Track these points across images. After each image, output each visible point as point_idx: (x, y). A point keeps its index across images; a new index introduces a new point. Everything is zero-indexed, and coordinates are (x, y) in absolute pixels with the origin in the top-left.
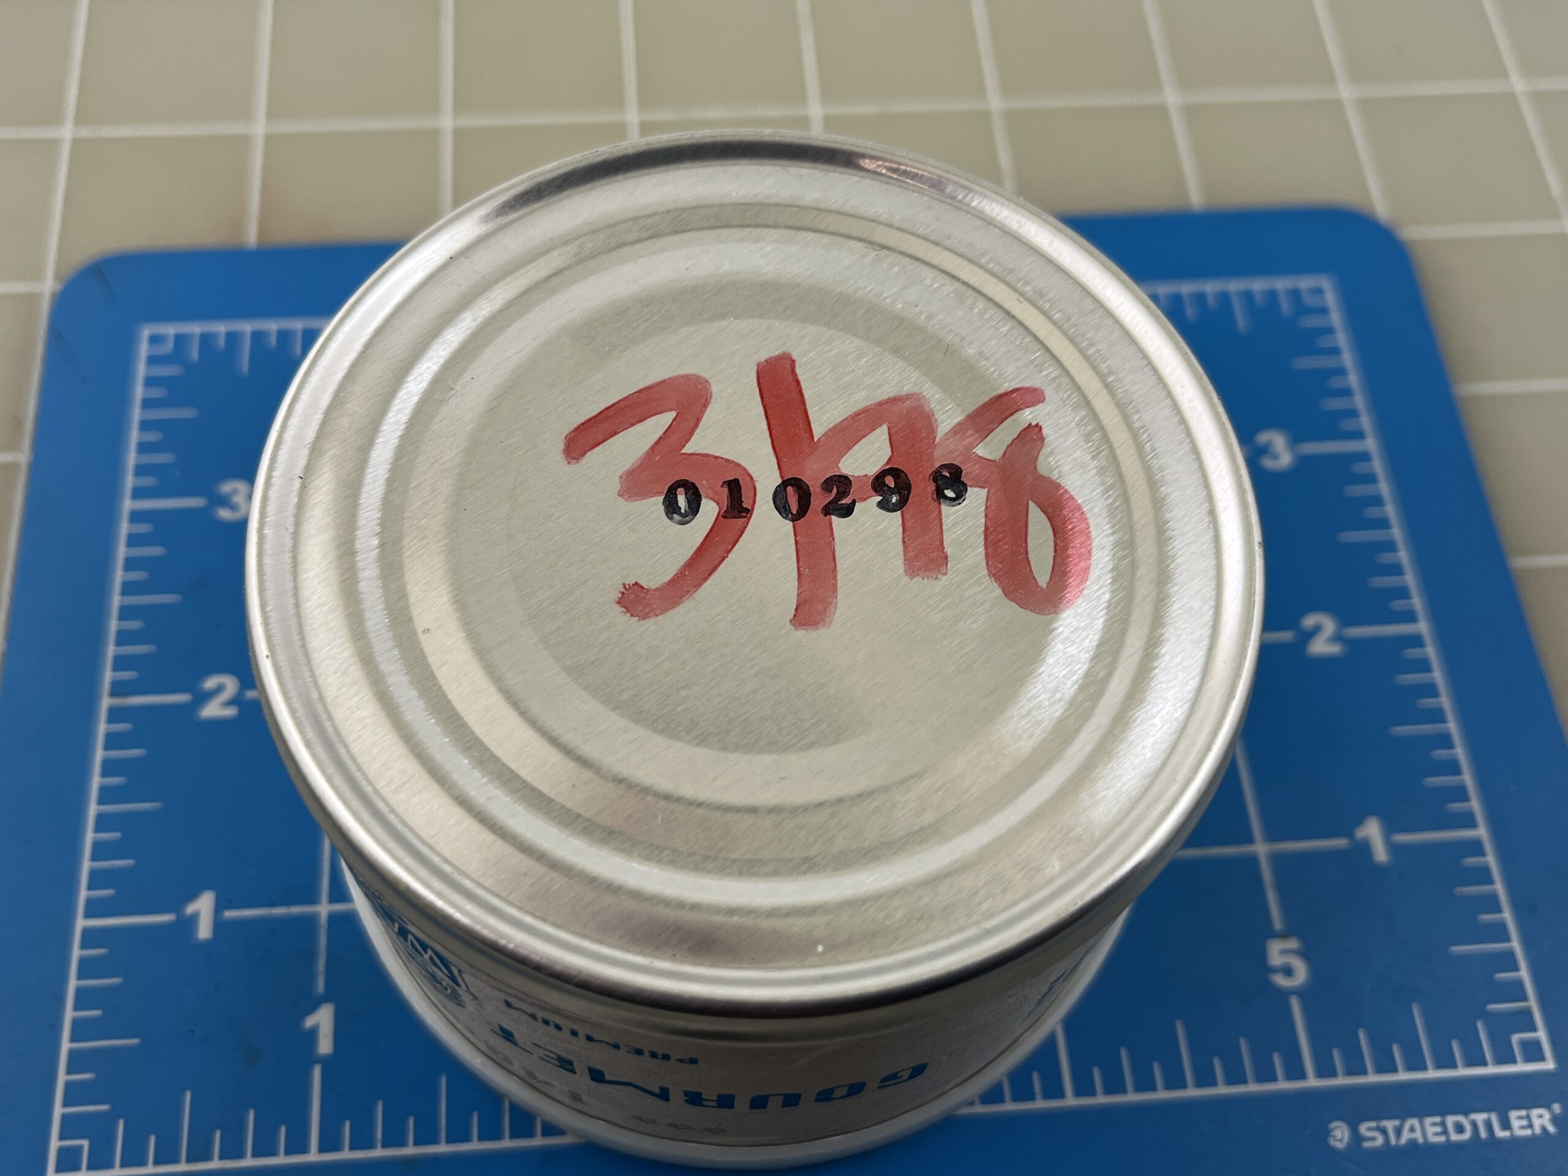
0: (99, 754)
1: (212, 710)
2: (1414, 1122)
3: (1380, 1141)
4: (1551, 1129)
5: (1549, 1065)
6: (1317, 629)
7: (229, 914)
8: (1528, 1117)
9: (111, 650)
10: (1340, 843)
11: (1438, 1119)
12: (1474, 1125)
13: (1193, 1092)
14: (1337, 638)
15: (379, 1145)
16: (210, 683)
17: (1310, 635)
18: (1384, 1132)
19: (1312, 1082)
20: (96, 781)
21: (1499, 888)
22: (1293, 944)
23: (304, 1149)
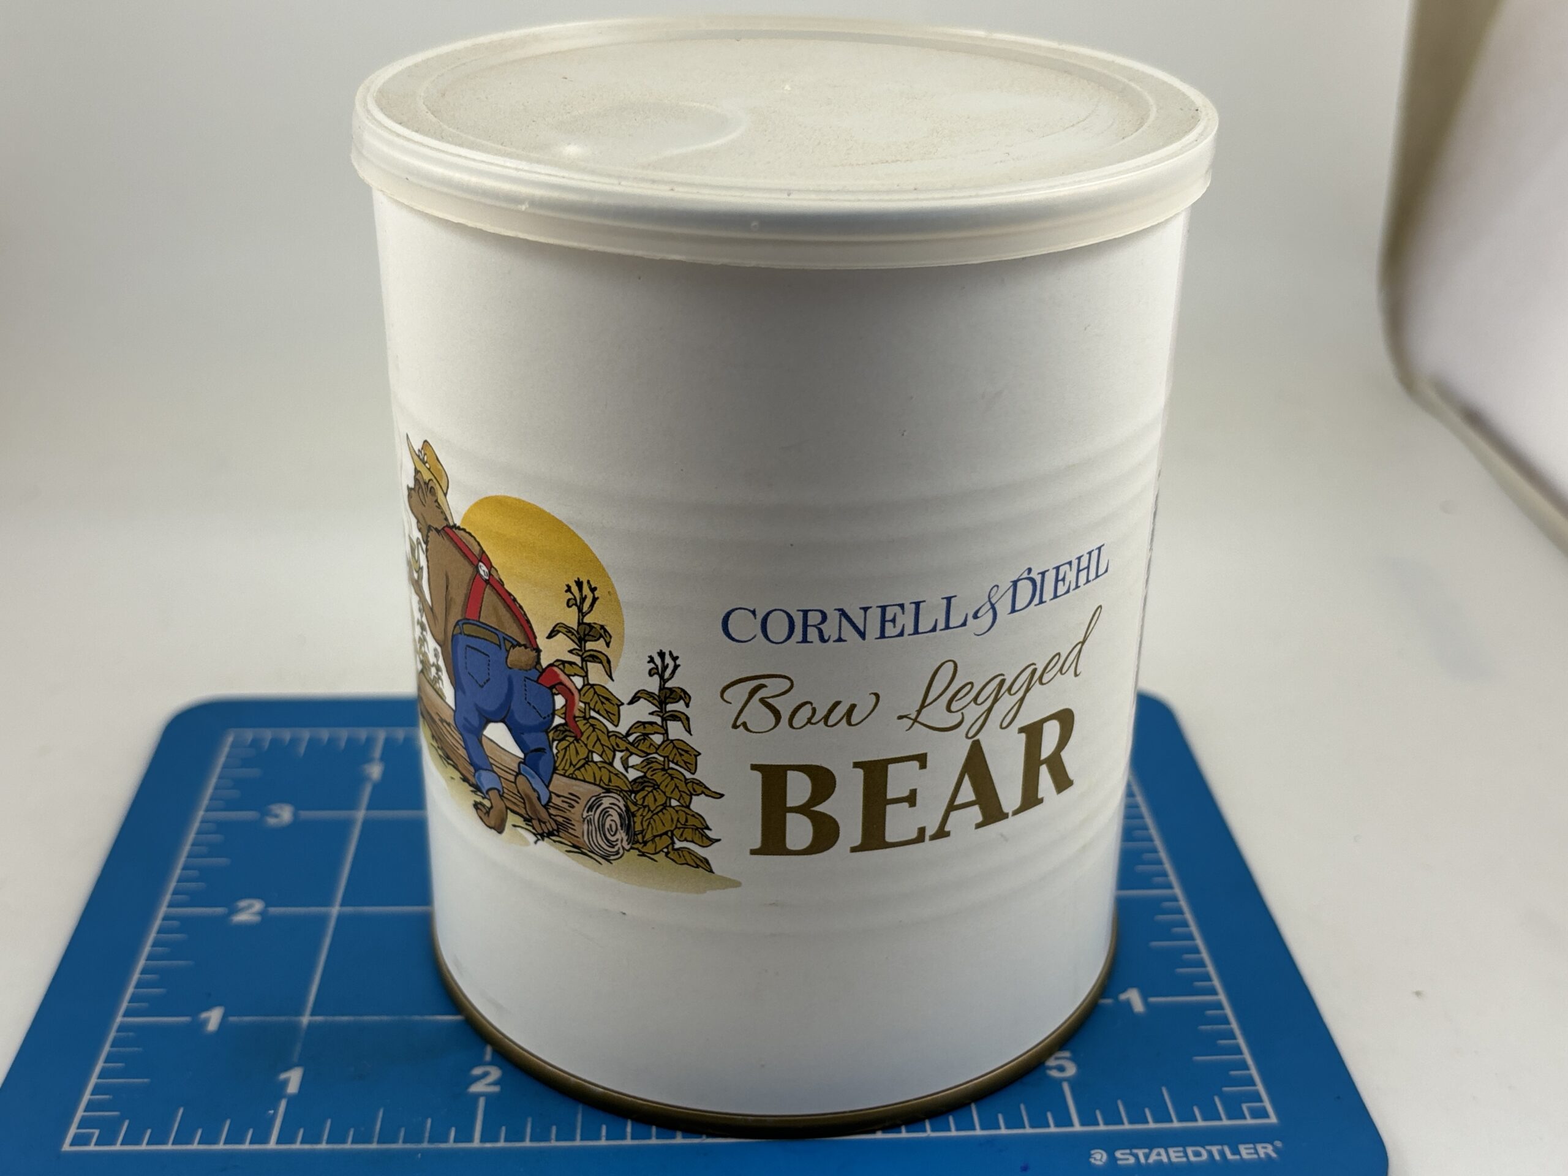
0: (152, 936)
1: (242, 917)
2: (1162, 1151)
3: (1132, 1160)
4: (1274, 1155)
5: (1273, 1119)
8: (1255, 1149)
9: (173, 885)
10: (1108, 1001)
11: (1181, 1149)
12: (1210, 1153)
13: (978, 1132)
15: (324, 1142)
16: (243, 904)
18: (1136, 1157)
19: (1077, 1127)
20: (147, 949)
21: (1234, 1026)
22: (1067, 1054)
23: (266, 1141)
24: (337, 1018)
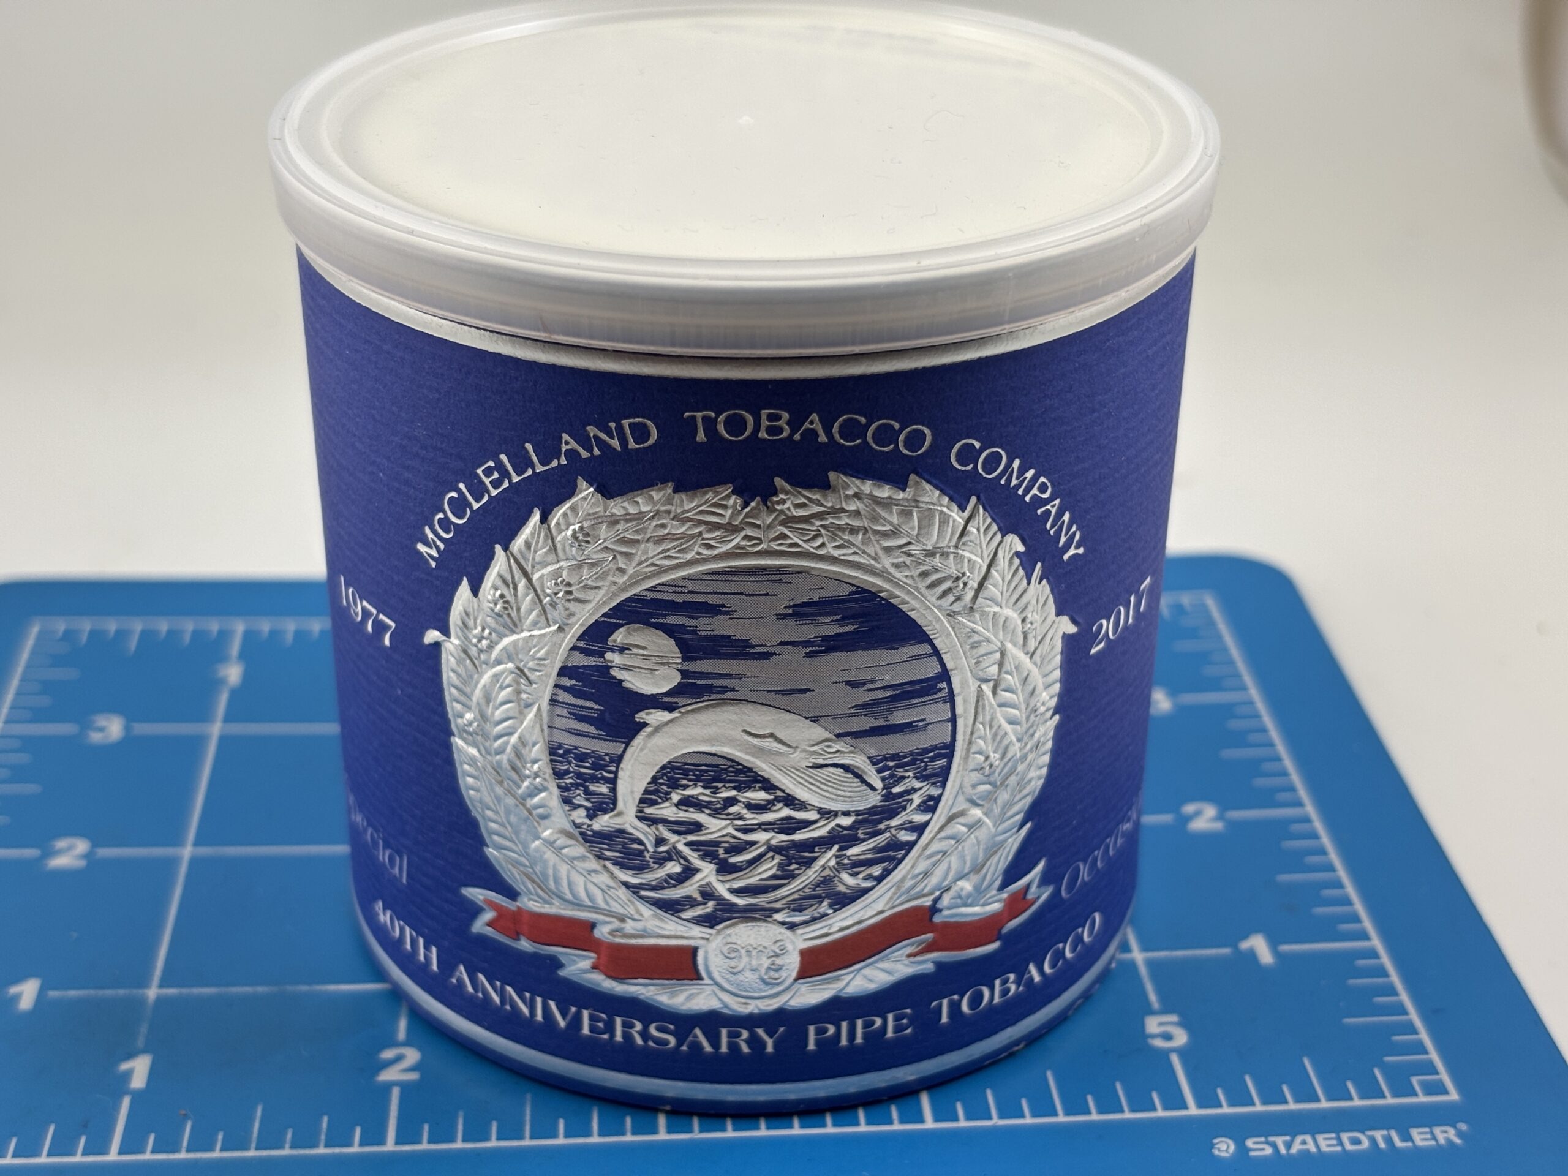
1: (60, 862)
2: (1308, 1138)
3: (1269, 1151)
4: (1457, 1141)
5: (1454, 1096)
6: (1198, 814)
7: (53, 994)
8: (1432, 1133)
10: (1223, 951)
11: (1333, 1135)
12: (1373, 1140)
13: (1062, 1118)
14: (1220, 817)
15: (184, 1150)
16: (60, 843)
17: (1188, 818)
18: (1274, 1146)
19: (1193, 1110)
21: (1395, 978)
22: (1174, 1017)
23: (103, 1151)
24: (196, 991)
